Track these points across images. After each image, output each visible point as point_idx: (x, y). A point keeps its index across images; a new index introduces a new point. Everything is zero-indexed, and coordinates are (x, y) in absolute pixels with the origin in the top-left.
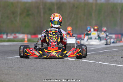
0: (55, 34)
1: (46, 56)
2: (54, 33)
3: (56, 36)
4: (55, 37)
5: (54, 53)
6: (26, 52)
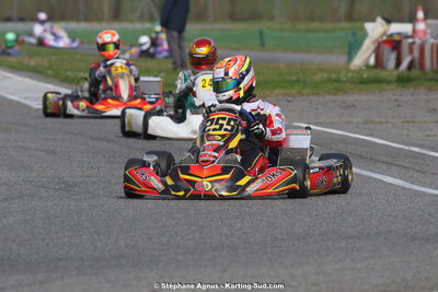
0: (225, 123)
1: (181, 193)
2: (223, 119)
3: (226, 129)
4: (222, 132)
5: (206, 185)
6: (127, 179)
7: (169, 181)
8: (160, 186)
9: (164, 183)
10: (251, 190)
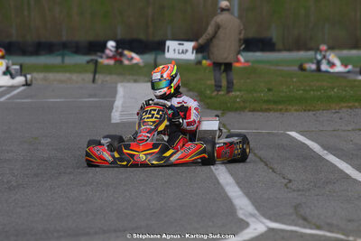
0: (155, 113)
1: (125, 163)
2: (155, 110)
3: (156, 118)
4: (153, 120)
5: (142, 157)
6: (87, 154)
7: (117, 155)
8: (110, 159)
9: (113, 157)
10: (173, 159)
